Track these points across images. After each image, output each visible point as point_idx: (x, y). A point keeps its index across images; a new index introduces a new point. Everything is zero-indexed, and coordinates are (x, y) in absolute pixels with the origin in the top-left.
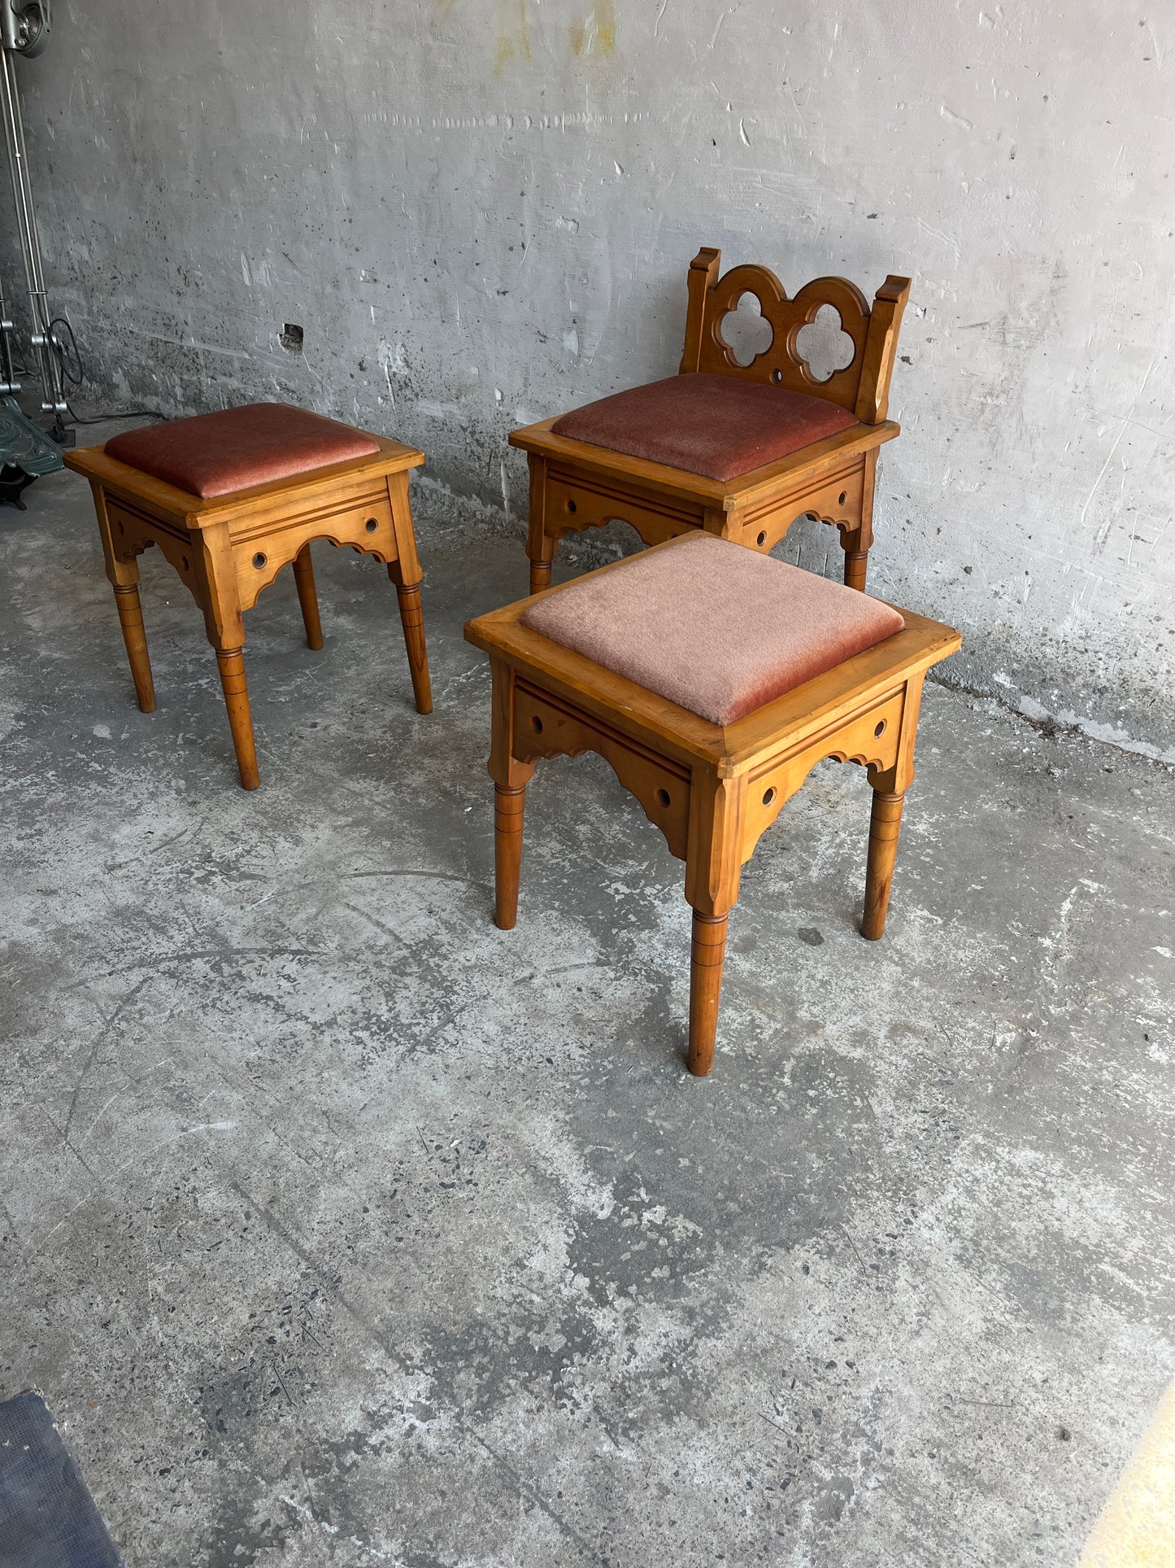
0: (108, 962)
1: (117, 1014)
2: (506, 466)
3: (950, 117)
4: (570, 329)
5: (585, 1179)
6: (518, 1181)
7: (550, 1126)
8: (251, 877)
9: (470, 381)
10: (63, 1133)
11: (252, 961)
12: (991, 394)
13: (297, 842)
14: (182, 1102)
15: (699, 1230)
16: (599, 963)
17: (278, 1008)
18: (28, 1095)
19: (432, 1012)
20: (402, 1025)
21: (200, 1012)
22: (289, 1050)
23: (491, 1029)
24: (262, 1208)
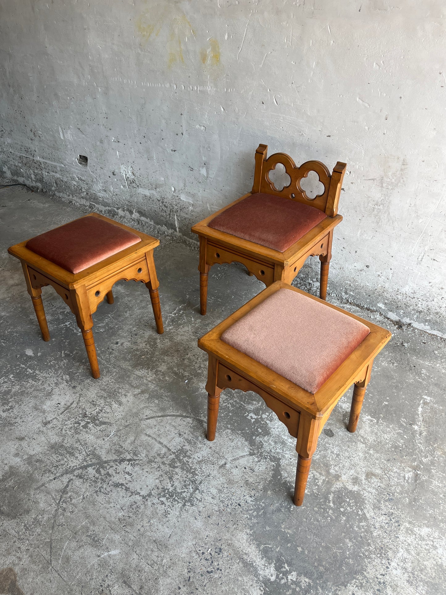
0: (52, 473)
1: (60, 500)
2: (177, 215)
3: (361, 102)
4: (203, 167)
5: (263, 562)
6: (237, 567)
7: (245, 537)
8: (104, 423)
9: (161, 183)
10: (49, 562)
11: (112, 467)
12: (377, 205)
13: (120, 404)
14: (95, 542)
15: (311, 581)
16: (251, 454)
17: (127, 489)
18: (31, 544)
19: (189, 485)
20: (178, 493)
21: (95, 494)
22: (135, 510)
23: (214, 491)
24: (138, 592)
